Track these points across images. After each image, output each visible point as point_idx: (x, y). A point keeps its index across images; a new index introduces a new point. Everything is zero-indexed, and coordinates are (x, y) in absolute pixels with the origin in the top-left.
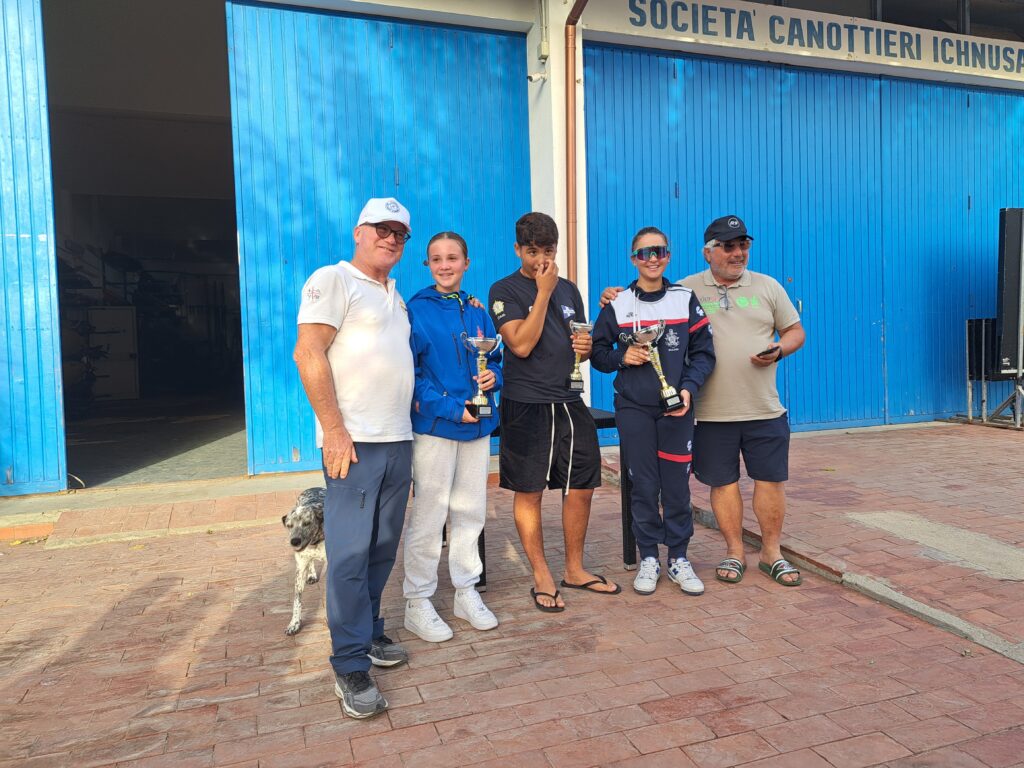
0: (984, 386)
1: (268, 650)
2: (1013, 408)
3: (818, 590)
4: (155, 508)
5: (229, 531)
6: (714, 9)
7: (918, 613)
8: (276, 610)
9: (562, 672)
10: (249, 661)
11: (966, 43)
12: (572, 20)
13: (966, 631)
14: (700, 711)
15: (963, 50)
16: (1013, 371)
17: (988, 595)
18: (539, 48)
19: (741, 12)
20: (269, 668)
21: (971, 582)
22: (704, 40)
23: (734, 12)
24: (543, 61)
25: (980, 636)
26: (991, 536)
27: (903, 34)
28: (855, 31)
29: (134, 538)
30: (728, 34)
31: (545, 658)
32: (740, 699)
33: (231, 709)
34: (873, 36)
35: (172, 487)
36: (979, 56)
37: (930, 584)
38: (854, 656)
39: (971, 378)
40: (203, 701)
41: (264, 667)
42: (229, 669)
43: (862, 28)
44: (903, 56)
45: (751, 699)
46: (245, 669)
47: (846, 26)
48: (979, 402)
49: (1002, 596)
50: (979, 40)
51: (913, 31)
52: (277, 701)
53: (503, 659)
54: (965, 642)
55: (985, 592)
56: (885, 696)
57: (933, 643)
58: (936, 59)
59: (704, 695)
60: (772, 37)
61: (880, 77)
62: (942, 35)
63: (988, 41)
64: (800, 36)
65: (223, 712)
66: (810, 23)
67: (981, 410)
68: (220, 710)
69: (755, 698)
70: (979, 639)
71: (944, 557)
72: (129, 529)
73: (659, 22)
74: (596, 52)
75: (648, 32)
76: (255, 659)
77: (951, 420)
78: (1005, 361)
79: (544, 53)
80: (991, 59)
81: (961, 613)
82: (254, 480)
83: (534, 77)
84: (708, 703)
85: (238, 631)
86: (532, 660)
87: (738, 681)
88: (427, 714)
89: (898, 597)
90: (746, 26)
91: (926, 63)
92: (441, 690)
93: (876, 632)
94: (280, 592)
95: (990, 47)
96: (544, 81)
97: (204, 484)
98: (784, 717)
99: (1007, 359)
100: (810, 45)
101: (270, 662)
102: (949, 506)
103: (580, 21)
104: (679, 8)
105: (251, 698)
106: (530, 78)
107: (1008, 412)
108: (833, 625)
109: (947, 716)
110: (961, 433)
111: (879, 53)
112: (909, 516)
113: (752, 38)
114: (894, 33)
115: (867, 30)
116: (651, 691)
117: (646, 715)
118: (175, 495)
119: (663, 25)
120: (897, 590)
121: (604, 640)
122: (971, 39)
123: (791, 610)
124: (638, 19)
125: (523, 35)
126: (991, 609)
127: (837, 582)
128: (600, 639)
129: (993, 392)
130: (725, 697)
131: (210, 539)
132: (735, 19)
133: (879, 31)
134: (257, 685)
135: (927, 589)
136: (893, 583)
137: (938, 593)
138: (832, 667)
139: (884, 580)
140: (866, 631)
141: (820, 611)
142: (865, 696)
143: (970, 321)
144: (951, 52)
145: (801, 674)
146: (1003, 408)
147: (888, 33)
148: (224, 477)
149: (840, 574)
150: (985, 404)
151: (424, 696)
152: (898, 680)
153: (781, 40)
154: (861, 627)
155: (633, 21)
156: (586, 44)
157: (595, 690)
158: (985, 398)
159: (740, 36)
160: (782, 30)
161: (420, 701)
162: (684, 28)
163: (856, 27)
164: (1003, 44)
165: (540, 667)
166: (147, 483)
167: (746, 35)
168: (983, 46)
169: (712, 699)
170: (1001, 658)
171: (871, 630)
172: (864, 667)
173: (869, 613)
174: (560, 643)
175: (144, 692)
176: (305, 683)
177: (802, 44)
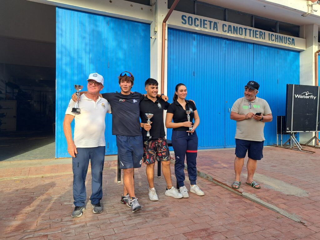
0: (282, 136)
1: (64, 217)
2: (290, 143)
3: (235, 198)
4: (24, 169)
5: (49, 177)
6: (207, 21)
7: (264, 205)
8: (66, 203)
9: (158, 224)
10: (57, 220)
11: (278, 36)
12: (165, 21)
13: (278, 210)
14: (201, 236)
15: (277, 37)
16: (290, 132)
17: (284, 199)
18: (154, 29)
19: (214, 22)
20: (65, 222)
21: (279, 195)
22: (203, 29)
23: (212, 22)
24: (155, 33)
25: (282, 212)
26: (284, 181)
27: (260, 32)
28: (247, 30)
29: (17, 179)
30: (210, 28)
31: (154, 219)
32: (213, 232)
33: (52, 236)
34: (252, 32)
35: (29, 162)
36: (281, 39)
37: (267, 196)
38: (246, 218)
39: (278, 133)
40: (43, 234)
41: (62, 222)
42: (51, 223)
43: (249, 29)
44: (260, 38)
45: (216, 232)
46: (56, 223)
47: (244, 28)
48: (280, 140)
49: (288, 200)
50: (281, 35)
51: (263, 31)
52: (68, 234)
53: (141, 219)
54: (277, 214)
55: (283, 198)
56: (255, 231)
57: (269, 214)
58: (269, 40)
59: (202, 230)
60: (223, 30)
61: (254, 44)
62: (271, 33)
63: (284, 35)
64: (231, 30)
65: (49, 237)
66: (234, 27)
67: (280, 143)
68: (48, 237)
69: (218, 231)
70: (282, 213)
71: (271, 188)
72: (15, 176)
73: (190, 23)
74: (172, 31)
75: (187, 26)
76: (60, 220)
77: (272, 146)
78: (288, 129)
79: (156, 30)
80: (284, 41)
81: (277, 205)
82: (57, 160)
83: (153, 37)
84: (203, 233)
85: (53, 210)
86: (150, 220)
87: (212, 226)
88: (117, 237)
89: (258, 200)
90: (215, 26)
91: (267, 41)
92: (121, 230)
93: (252, 211)
94: (67, 197)
95: (284, 37)
96: (156, 39)
97: (40, 161)
98: (226, 237)
99: (288, 128)
100: (234, 33)
101: (65, 221)
102: (272, 172)
103: (167, 21)
104: (196, 20)
105: (59, 233)
106: (151, 38)
107: (288, 143)
108: (240, 208)
109: (273, 236)
110: (275, 150)
111: (253, 37)
112: (261, 175)
113: (217, 30)
114: (258, 31)
115: (250, 30)
116: (186, 229)
117: (185, 237)
118: (31, 164)
119: (191, 25)
120: (258, 198)
121: (172, 213)
122: (279, 35)
123: (228, 204)
124: (184, 22)
125: (150, 24)
126: (285, 204)
127: (241, 195)
128: (170, 213)
129: (284, 138)
130: (209, 231)
131: (43, 179)
132: (212, 24)
133: (253, 30)
134: (60, 228)
135: (267, 198)
136: (257, 196)
137: (270, 199)
138: (240, 222)
139: (254, 195)
140: (249, 210)
141: (236, 204)
142: (249, 230)
143: (278, 116)
144: (274, 38)
145: (231, 224)
146: (287, 142)
147: (256, 31)
148: (47, 159)
149: (241, 193)
150: (282, 141)
151: (116, 232)
152: (259, 226)
153: (225, 31)
154: (248, 209)
155: (183, 22)
156: (169, 28)
157: (169, 229)
158: (282, 139)
159: (214, 29)
160: (226, 28)
161: (114, 233)
162: (198, 26)
163: (247, 29)
164: (288, 36)
165: (152, 222)
166: (21, 160)
167: (215, 29)
168: (282, 37)
169: (204, 232)
170: (288, 219)
171: (251, 210)
172: (249, 221)
173: (250, 205)
174: (158, 214)
175: (22, 231)
176: (77, 227)
177: (232, 33)
